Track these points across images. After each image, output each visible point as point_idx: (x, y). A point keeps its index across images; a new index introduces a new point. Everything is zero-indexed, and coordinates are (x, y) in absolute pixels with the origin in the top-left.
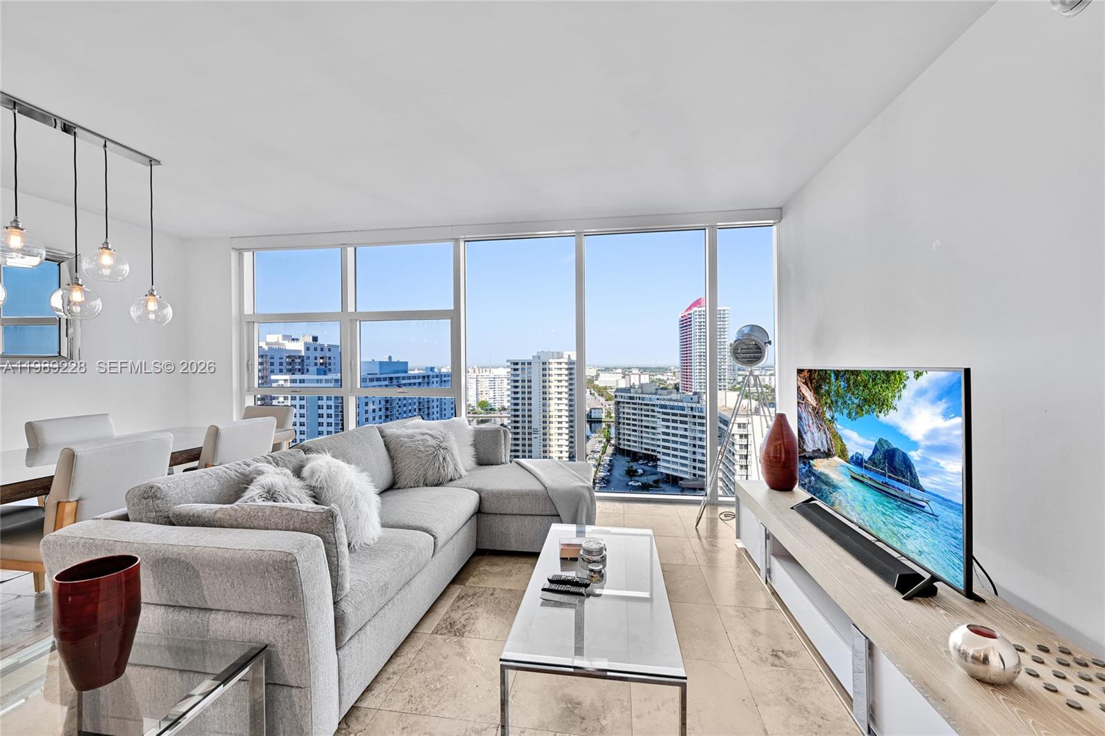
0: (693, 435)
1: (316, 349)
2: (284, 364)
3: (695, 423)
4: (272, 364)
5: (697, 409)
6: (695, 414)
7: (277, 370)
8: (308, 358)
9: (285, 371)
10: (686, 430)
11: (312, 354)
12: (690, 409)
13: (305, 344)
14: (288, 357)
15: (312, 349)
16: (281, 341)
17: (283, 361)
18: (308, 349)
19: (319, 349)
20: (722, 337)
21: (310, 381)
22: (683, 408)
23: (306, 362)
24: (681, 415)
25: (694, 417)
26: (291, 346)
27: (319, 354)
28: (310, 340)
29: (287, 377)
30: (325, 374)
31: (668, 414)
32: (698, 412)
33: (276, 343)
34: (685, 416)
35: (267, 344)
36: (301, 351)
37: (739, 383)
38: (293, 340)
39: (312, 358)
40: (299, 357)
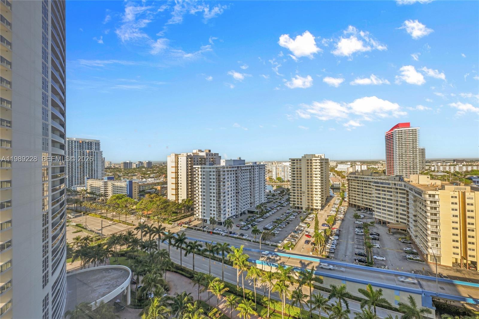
0: (396, 199)
1: (210, 155)
2: (199, 161)
3: (397, 193)
4: (194, 161)
5: (398, 185)
6: (397, 187)
7: (196, 164)
8: (207, 159)
9: (199, 164)
10: (391, 196)
11: (209, 157)
12: (394, 185)
13: (206, 153)
14: (200, 158)
15: (208, 155)
16: (198, 152)
17: (198, 160)
18: (207, 155)
19: (211, 155)
20: (414, 144)
21: (207, 168)
22: (389, 184)
23: (206, 160)
24: (388, 188)
25: (397, 189)
26: (201, 154)
27: (211, 157)
28: (208, 152)
29: (200, 166)
30: (212, 165)
31: (379, 187)
32: (400, 186)
33: (196, 153)
34: (391, 188)
35: (193, 153)
36: (204, 156)
37: (427, 170)
38: (202, 151)
39: (208, 159)
40: (204, 158)
